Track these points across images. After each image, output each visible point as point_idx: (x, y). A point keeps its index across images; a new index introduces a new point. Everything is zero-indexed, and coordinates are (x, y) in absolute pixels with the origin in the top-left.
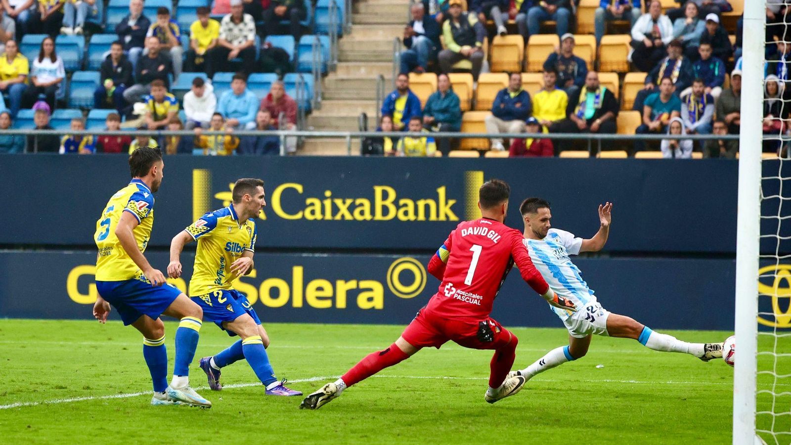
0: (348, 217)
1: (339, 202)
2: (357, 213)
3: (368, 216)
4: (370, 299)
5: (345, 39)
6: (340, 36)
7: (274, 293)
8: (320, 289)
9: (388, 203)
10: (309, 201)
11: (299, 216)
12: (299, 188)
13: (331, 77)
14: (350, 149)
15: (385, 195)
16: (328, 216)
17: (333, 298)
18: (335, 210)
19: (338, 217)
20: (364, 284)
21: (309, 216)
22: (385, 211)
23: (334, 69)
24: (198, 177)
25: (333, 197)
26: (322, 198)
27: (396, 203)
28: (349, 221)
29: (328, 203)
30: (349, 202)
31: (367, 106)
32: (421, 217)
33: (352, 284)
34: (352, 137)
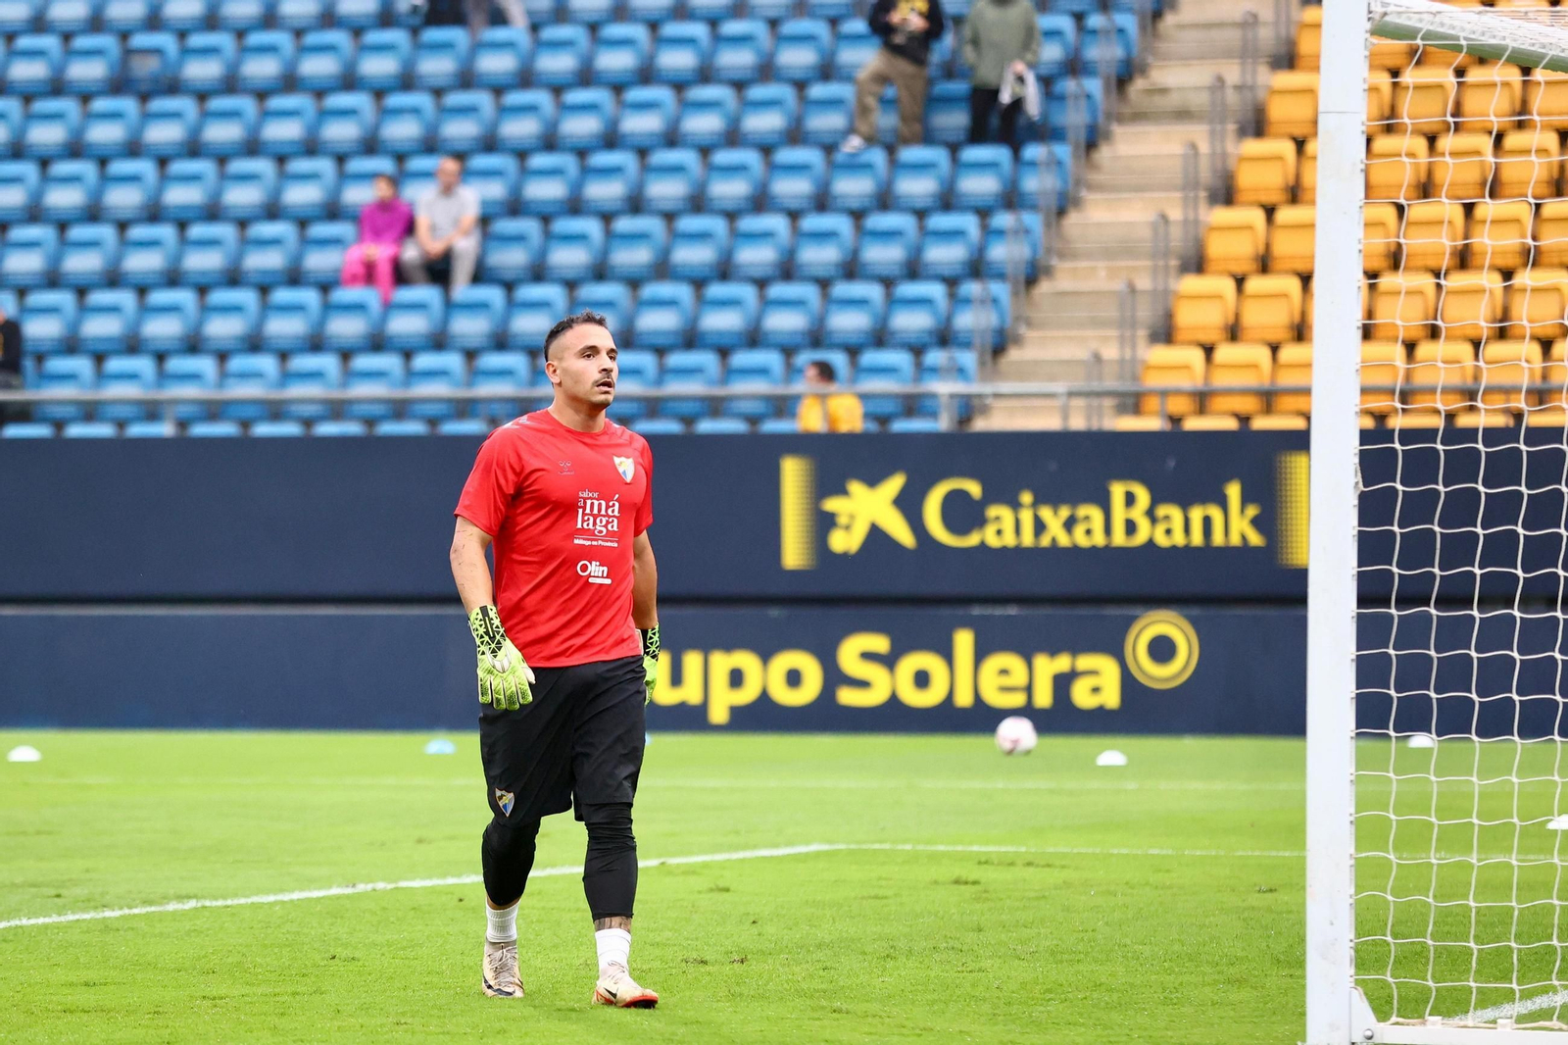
0: (1064, 540)
1: (1046, 513)
2: (1079, 532)
3: (1099, 539)
4: (1096, 690)
5: (1073, 219)
6: (1061, 212)
7: (922, 679)
8: (1004, 672)
9: (1138, 514)
10: (993, 511)
11: (972, 540)
12: (974, 489)
13: (1044, 287)
14: (1065, 417)
15: (1130, 500)
16: (1028, 539)
17: (1029, 689)
18: (1040, 527)
19: (1045, 541)
20: (1085, 662)
21: (993, 541)
22: (1131, 527)
23: (1048, 271)
24: (793, 473)
25: (1035, 504)
26: (1016, 506)
27: (1151, 514)
28: (1065, 550)
29: (1027, 517)
30: (1065, 512)
31: (1105, 339)
32: (1197, 539)
33: (1063, 663)
34: (1071, 394)
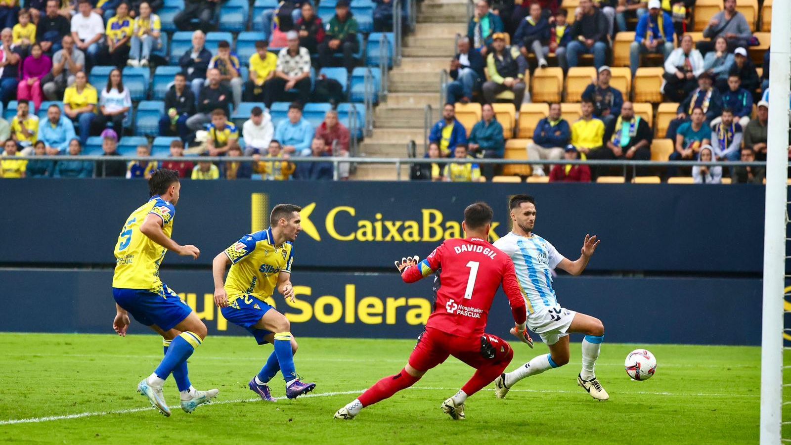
0: (398, 238)
1: (389, 224)
2: (406, 234)
3: (416, 238)
4: (418, 316)
5: (395, 71)
6: (390, 68)
7: (328, 309)
8: (371, 306)
9: (435, 225)
10: (361, 223)
11: (351, 237)
12: (352, 211)
13: (382, 106)
14: (399, 174)
15: (432, 218)
16: (379, 237)
17: (384, 315)
18: (385, 231)
19: (388, 238)
20: (412, 302)
21: (360, 237)
22: (433, 232)
23: (384, 99)
24: (257, 201)
25: (383, 220)
26: (373, 221)
27: (442, 225)
29: (378, 225)
30: (398, 224)
31: (416, 134)
33: (401, 302)
34: (402, 163)
